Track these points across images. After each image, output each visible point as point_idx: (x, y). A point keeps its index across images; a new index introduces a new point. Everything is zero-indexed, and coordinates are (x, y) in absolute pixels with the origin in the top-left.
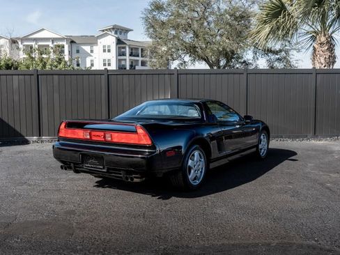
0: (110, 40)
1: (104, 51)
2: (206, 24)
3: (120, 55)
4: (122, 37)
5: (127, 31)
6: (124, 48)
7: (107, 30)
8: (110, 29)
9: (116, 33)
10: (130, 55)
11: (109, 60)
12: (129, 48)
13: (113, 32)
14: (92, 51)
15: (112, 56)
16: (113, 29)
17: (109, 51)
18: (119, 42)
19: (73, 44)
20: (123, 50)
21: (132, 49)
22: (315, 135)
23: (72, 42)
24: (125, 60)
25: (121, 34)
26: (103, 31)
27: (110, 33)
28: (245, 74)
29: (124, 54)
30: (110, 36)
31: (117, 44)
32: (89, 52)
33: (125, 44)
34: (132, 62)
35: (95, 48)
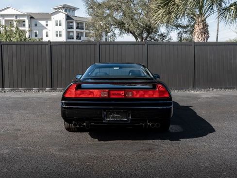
0: (61, 17)
1: (57, 25)
2: (132, 5)
3: (69, 28)
4: (70, 14)
5: (74, 9)
6: (72, 22)
7: (58, 8)
8: (61, 8)
9: (66, 11)
10: (77, 28)
11: (60, 32)
12: (76, 22)
13: (64, 10)
14: (47, 25)
15: (63, 29)
16: (64, 7)
17: (60, 25)
18: (68, 18)
19: (32, 19)
20: (71, 24)
21: (78, 24)
22: (194, 87)
23: (32, 18)
24: (73, 32)
25: (69, 11)
26: (56, 9)
27: (61, 11)
28: (146, 45)
29: (72, 27)
30: (61, 13)
31: (67, 19)
32: (45, 25)
33: (73, 19)
34: (78, 34)
35: (49, 23)
